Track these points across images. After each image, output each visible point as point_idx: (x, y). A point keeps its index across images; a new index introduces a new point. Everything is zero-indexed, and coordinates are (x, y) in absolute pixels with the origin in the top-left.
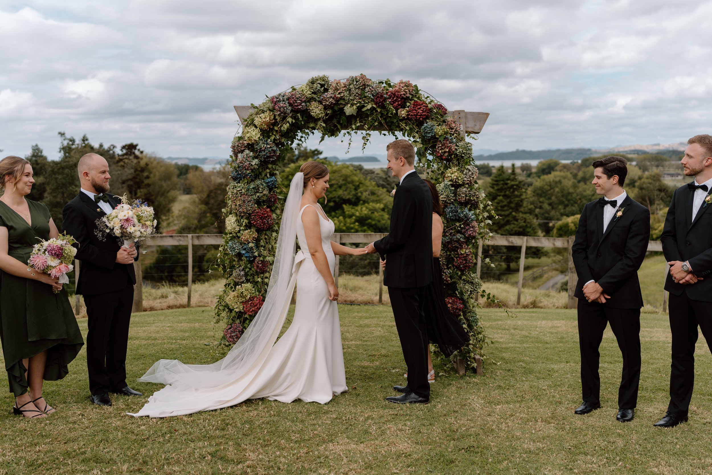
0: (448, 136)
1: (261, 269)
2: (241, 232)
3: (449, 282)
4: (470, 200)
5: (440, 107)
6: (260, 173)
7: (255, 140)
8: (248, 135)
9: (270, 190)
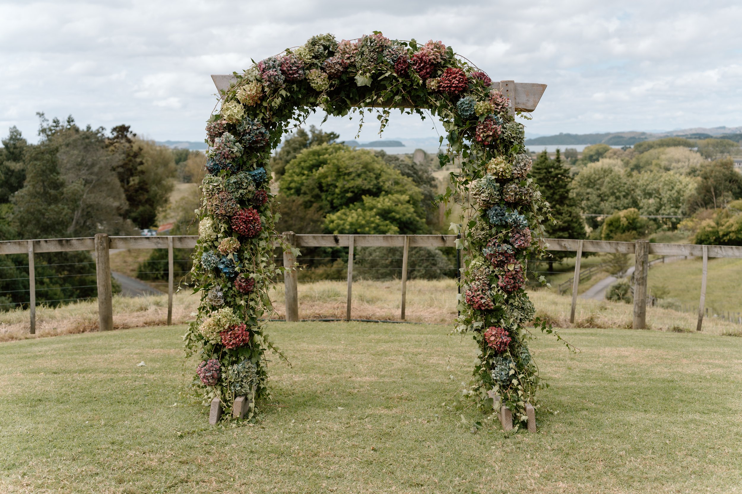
0: (492, 115)
1: (244, 289)
2: (219, 240)
3: (492, 307)
4: (521, 199)
5: (482, 76)
6: (244, 163)
7: (237, 120)
8: (228, 113)
9: (258, 185)
